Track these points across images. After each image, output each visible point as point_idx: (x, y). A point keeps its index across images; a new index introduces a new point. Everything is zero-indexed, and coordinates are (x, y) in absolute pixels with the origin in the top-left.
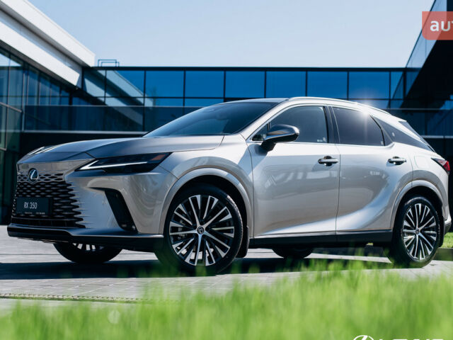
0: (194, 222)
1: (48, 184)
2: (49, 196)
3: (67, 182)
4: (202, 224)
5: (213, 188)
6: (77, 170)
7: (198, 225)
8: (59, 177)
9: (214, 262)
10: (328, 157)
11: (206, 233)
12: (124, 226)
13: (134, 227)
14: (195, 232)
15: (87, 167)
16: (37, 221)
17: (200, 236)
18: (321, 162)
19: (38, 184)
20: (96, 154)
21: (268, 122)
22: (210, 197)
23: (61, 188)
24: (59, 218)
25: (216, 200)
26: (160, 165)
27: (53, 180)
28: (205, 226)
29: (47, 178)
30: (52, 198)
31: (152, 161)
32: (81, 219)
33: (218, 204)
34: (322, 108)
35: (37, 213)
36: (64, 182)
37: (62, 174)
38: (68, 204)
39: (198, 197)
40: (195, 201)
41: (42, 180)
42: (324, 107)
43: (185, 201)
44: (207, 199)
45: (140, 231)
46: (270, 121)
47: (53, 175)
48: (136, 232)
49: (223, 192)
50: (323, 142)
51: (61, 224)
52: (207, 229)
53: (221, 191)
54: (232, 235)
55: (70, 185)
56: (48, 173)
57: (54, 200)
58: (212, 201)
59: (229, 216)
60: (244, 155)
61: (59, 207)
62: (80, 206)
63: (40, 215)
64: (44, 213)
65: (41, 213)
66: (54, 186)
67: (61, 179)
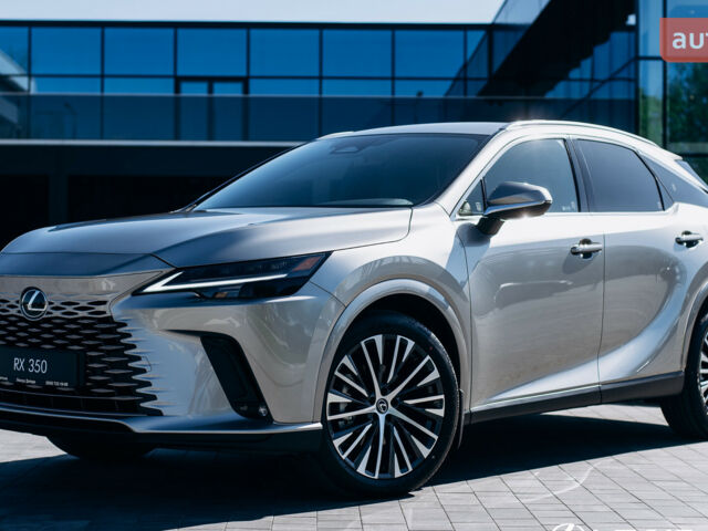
0: (371, 390)
1: (74, 321)
2: (76, 348)
3: (116, 320)
4: (384, 392)
5: (405, 320)
6: (137, 292)
7: (379, 396)
8: (101, 308)
9: (410, 469)
10: (585, 241)
11: (392, 411)
12: (245, 408)
13: (262, 410)
14: (372, 409)
15: (158, 287)
16: (45, 398)
17: (382, 418)
18: (575, 252)
19: (48, 320)
20: (177, 259)
21: (481, 178)
22: (399, 337)
23: (104, 331)
25: (411, 344)
26: (312, 279)
27: (81, 314)
28: (390, 397)
29: (69, 309)
30: (84, 351)
31: (296, 272)
32: (153, 398)
33: (414, 351)
34: (561, 142)
35: (48, 383)
36: (109, 320)
37: (104, 303)
38: (123, 365)
39: (379, 339)
40: (372, 346)
41: (57, 313)
42: (565, 140)
43: (355, 349)
44: (395, 341)
45: (277, 416)
46: (483, 174)
47: (83, 304)
48: (268, 420)
49: (422, 326)
50: (572, 211)
51: (106, 406)
52: (394, 403)
53: (418, 324)
54: (440, 412)
55: (125, 325)
56: (72, 299)
57: (86, 356)
58: (403, 346)
59: (435, 375)
60: (453, 249)
61: (101, 372)
62: (148, 369)
63: (54, 387)
64: (66, 384)
65: (57, 384)
66: (86, 326)
67: (104, 312)
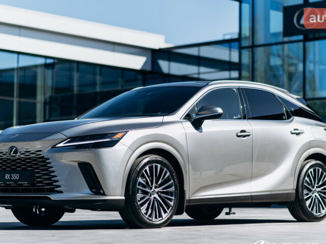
1: (29, 158)
2: (30, 169)
3: (45, 157)
6: (54, 147)
8: (38, 153)
10: (243, 131)
12: (94, 190)
13: (101, 191)
15: (61, 145)
18: (238, 135)
19: (19, 159)
20: (68, 134)
21: (195, 104)
22: (165, 169)
23: (41, 162)
24: (39, 186)
26: (120, 141)
27: (34, 155)
29: (27, 154)
30: (33, 170)
31: (114, 139)
32: (59, 186)
35: (19, 183)
36: (43, 157)
37: (41, 151)
38: (48, 174)
41: (22, 156)
45: (107, 194)
46: (197, 102)
47: (32, 152)
51: (42, 190)
55: (49, 159)
56: (29, 150)
57: (34, 172)
61: (40, 177)
62: (57, 175)
63: (22, 184)
64: (26, 183)
65: (23, 183)
66: (34, 160)
67: (41, 155)
